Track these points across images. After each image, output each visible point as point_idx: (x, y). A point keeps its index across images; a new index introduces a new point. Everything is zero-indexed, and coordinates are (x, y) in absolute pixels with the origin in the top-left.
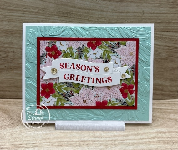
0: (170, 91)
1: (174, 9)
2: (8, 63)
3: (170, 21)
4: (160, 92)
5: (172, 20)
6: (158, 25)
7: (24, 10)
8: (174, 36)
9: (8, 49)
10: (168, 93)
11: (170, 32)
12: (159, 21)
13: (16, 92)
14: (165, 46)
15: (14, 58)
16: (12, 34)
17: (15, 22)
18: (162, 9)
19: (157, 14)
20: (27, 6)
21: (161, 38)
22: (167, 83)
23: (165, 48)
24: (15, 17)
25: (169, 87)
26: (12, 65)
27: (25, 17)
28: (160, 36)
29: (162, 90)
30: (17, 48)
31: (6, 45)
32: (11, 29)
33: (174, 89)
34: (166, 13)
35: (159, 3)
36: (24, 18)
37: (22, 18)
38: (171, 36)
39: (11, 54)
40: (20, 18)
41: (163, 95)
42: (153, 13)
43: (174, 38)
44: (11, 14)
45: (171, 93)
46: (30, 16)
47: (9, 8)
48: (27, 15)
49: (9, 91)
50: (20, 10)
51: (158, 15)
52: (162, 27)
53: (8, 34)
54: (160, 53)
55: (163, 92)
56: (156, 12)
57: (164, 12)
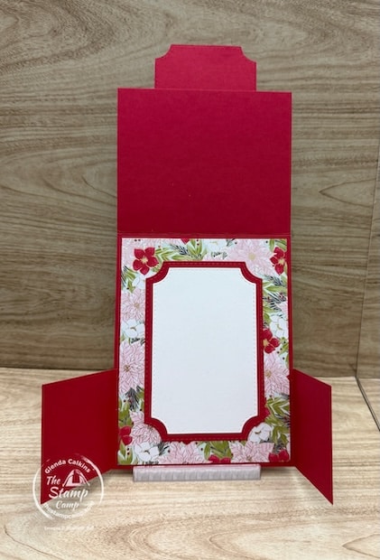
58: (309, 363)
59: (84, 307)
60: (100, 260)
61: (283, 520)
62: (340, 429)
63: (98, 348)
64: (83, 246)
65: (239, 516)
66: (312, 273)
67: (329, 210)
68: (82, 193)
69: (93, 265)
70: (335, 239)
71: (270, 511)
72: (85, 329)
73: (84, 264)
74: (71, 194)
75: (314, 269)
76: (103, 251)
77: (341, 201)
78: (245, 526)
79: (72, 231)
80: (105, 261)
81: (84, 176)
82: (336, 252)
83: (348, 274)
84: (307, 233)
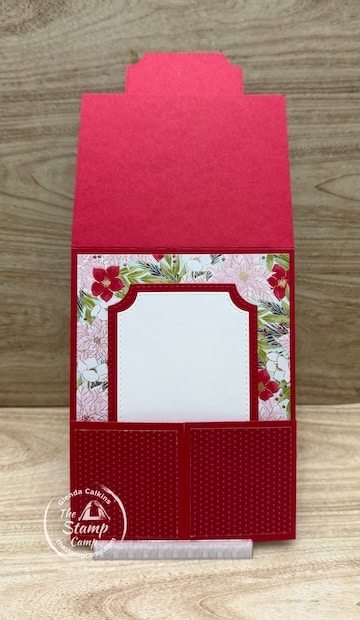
0: (341, 388)
1: (345, 231)
2: (14, 335)
3: (338, 254)
4: (321, 390)
5: (342, 250)
6: (314, 261)
7: (49, 230)
8: (347, 283)
9: (15, 308)
10: (335, 392)
11: (337, 273)
12: (314, 254)
13: (30, 393)
14: (327, 301)
15: (27, 327)
16: (24, 278)
17: (28, 254)
18: (322, 230)
19: (311, 239)
20: (55, 223)
21: (320, 286)
22: (334, 373)
23: (327, 305)
24: (29, 245)
25: (338, 381)
26: (22, 339)
27: (51, 245)
28: (317, 282)
29: (325, 387)
30: (34, 306)
31: (10, 301)
32: (21, 269)
33: (349, 383)
34: (330, 239)
35: (316, 220)
36: (48, 247)
37: (43, 247)
38: (339, 282)
39: (20, 318)
40: (39, 246)
41: (326, 395)
42: (305, 239)
43: (346, 285)
44: (20, 238)
45: (343, 392)
46: (60, 242)
47: (15, 226)
48: (53, 242)
49: (17, 392)
50: (40, 232)
51: (313, 242)
52: (322, 266)
53: (15, 277)
54: (318, 314)
55: (327, 391)
56: (309, 237)
57: (325, 236)
58: (308, 389)
59: (40, 332)
60: (57, 276)
61: (285, 576)
62: (348, 466)
63: (57, 380)
64: (34, 258)
65: (233, 574)
66: (309, 284)
67: (327, 208)
68: (32, 196)
69: (47, 281)
70: (334, 242)
71: (270, 567)
72: (41, 358)
73: (37, 281)
74: (19, 198)
75: (311, 278)
76: (60, 264)
77: (340, 196)
78: (241, 586)
79: (22, 241)
80: (62, 277)
81: (34, 175)
82: (336, 257)
83: (351, 283)
84: (303, 236)
